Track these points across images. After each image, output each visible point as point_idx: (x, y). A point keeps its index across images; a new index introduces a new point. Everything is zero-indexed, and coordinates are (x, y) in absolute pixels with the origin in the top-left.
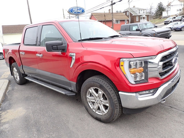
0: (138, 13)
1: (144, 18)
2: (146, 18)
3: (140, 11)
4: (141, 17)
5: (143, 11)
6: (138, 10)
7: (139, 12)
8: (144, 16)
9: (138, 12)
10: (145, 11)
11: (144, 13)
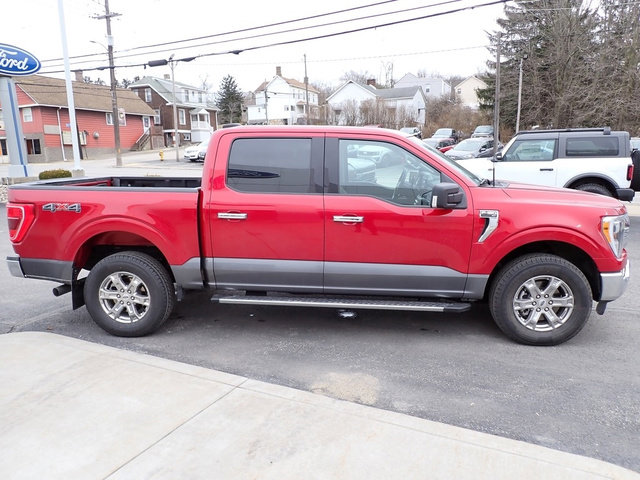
0: (183, 99)
1: (202, 118)
2: (207, 118)
3: (190, 95)
4: (192, 112)
5: (196, 95)
6: (183, 91)
7: (187, 97)
8: (203, 112)
9: (184, 95)
10: (203, 96)
11: (201, 101)
